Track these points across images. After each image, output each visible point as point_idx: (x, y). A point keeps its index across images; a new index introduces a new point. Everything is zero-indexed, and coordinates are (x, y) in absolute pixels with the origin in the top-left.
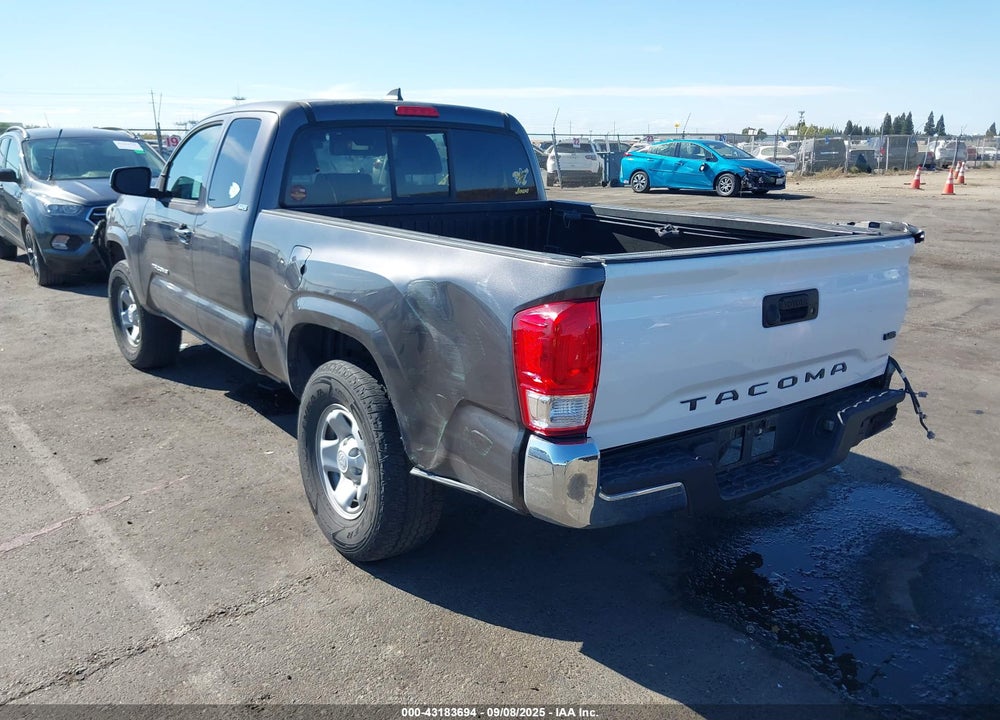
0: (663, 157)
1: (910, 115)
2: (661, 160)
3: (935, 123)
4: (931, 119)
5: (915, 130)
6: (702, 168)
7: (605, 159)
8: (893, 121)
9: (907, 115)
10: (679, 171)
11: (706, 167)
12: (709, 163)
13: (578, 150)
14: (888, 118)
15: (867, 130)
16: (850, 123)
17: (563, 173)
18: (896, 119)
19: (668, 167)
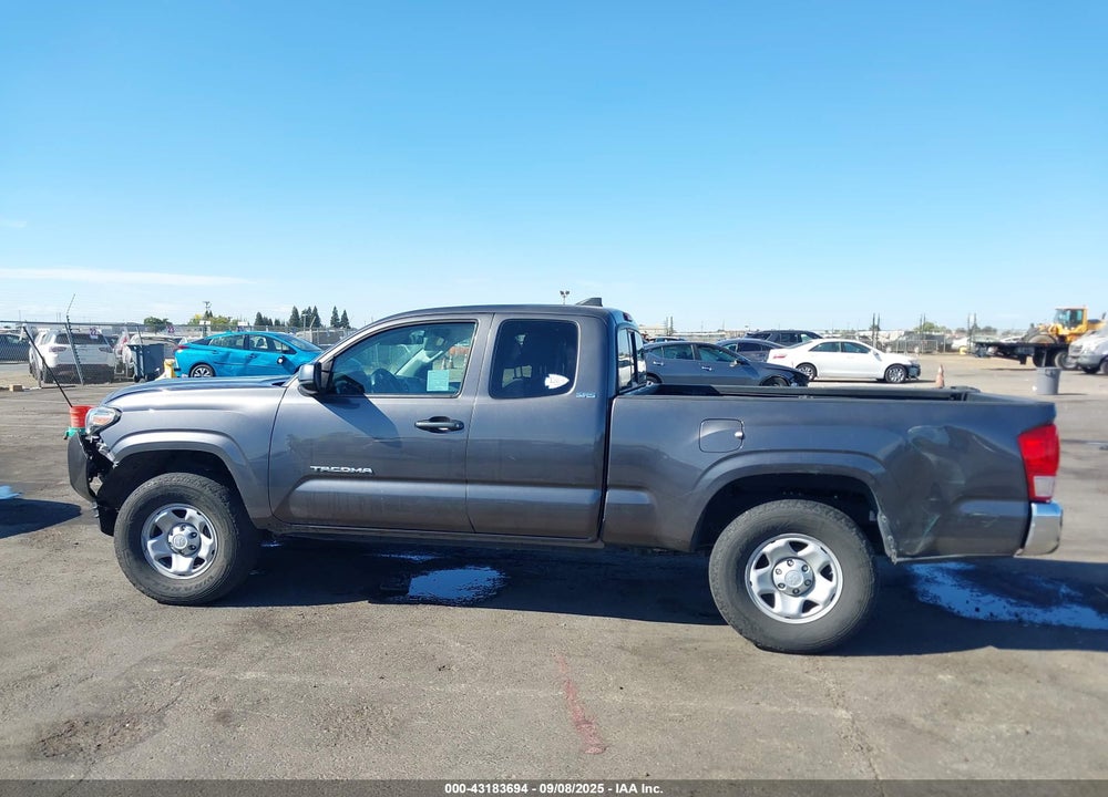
0: (230, 350)
1: (316, 309)
2: (228, 354)
3: (340, 317)
4: (335, 313)
5: (323, 323)
6: (281, 361)
7: (137, 351)
8: (300, 314)
9: (312, 309)
10: (252, 363)
11: (284, 359)
12: (287, 356)
13: (95, 342)
14: (295, 312)
15: (277, 322)
16: (259, 315)
17: (84, 367)
18: (304, 312)
19: (238, 360)
